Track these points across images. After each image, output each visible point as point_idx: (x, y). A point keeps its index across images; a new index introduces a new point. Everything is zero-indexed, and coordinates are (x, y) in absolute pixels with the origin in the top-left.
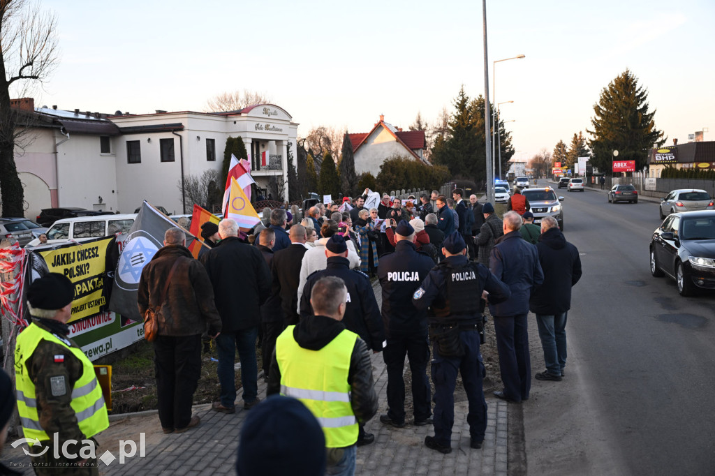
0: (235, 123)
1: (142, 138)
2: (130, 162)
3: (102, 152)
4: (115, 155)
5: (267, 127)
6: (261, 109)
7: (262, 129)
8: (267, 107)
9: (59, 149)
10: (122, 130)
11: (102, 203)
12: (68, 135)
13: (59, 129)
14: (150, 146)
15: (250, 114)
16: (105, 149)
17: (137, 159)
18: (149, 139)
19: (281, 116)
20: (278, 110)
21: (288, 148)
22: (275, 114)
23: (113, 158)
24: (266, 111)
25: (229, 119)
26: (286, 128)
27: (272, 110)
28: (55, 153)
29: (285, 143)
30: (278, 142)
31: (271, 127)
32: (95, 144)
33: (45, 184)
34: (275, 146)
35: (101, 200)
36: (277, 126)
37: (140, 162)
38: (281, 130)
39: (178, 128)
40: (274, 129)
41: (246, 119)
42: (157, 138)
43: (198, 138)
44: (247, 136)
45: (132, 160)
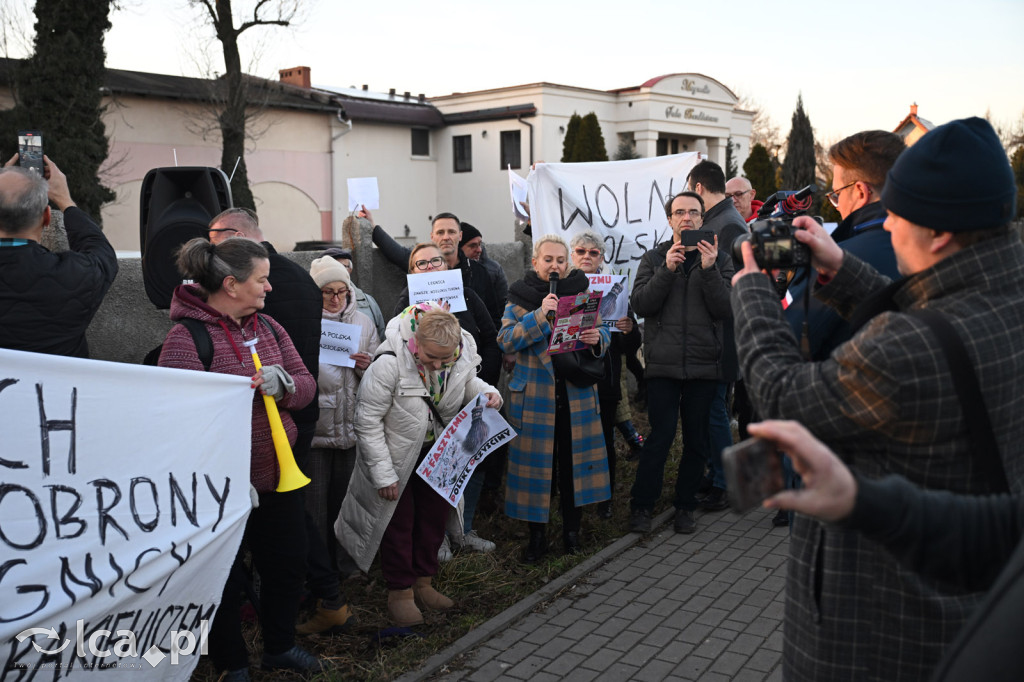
0: (630, 104)
1: (473, 130)
2: (457, 170)
3: (415, 152)
4: (436, 160)
5: (689, 113)
6: (680, 80)
7: (678, 115)
8: (690, 79)
9: (338, 146)
10: (447, 119)
11: (411, 234)
12: (349, 123)
13: (335, 113)
14: (486, 142)
15: (657, 88)
16: (420, 147)
17: (467, 167)
18: (484, 133)
19: (716, 94)
20: (711, 86)
21: (729, 151)
22: (706, 90)
23: (433, 165)
24: (687, 86)
25: (622, 99)
26: (725, 117)
27: (700, 83)
28: (331, 152)
29: (723, 143)
30: (711, 141)
31: (697, 112)
32: (402, 141)
33: (309, 202)
34: (706, 148)
35: (407, 230)
36: (708, 113)
37: (469, 170)
38: (716, 120)
39: (526, 112)
40: (702, 117)
41: (648, 97)
42: (496, 129)
43: (562, 129)
44: (650, 128)
45: (460, 167)
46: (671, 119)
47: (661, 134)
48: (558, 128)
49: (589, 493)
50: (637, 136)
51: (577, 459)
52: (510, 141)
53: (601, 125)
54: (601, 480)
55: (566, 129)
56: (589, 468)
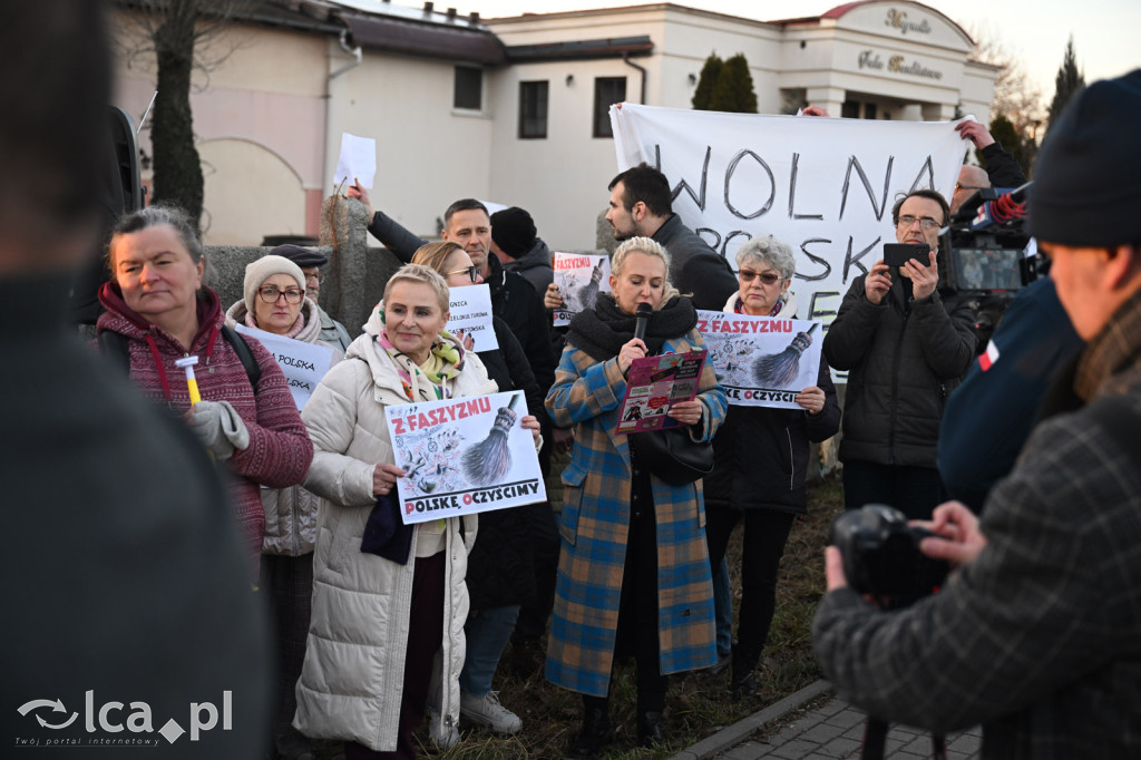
0: (803, 45)
1: (553, 73)
2: (523, 135)
3: (457, 105)
4: (491, 117)
5: (895, 64)
7: (878, 66)
9: (338, 88)
10: (511, 53)
12: (358, 53)
13: (338, 36)
14: (571, 92)
16: (467, 96)
17: (540, 131)
18: (570, 79)
19: (940, 36)
20: (935, 23)
23: (486, 124)
24: (895, 20)
25: (788, 35)
26: (952, 72)
28: (326, 98)
29: (948, 113)
30: (928, 107)
31: (908, 62)
32: (439, 85)
33: (290, 174)
36: (927, 64)
37: (543, 136)
38: (937, 76)
39: (638, 49)
40: (916, 70)
41: (833, 34)
42: (588, 73)
43: (692, 77)
44: (833, 83)
45: (529, 129)
46: (866, 70)
47: (849, 94)
48: (686, 76)
49: (683, 653)
50: (810, 96)
51: (665, 599)
52: (610, 91)
53: (754, 74)
54: (704, 633)
55: (698, 77)
56: (685, 614)
